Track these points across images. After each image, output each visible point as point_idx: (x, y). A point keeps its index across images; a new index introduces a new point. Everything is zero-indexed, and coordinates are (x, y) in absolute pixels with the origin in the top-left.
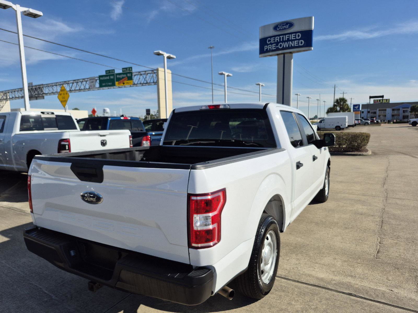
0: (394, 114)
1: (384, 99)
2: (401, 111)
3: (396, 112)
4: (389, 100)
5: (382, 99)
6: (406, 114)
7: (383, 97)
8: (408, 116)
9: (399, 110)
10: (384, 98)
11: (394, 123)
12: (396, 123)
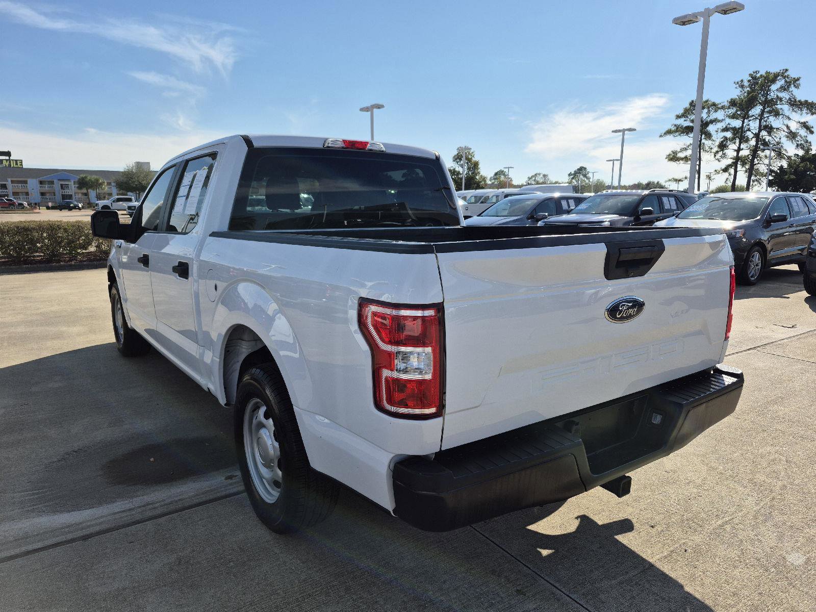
0: (43, 190)
1: (13, 160)
2: (57, 186)
3: (46, 188)
4: (21, 161)
5: (7, 158)
6: (68, 192)
7: (8, 154)
8: (71, 195)
9: (52, 183)
10: (11, 158)
11: (48, 208)
12: (53, 208)
